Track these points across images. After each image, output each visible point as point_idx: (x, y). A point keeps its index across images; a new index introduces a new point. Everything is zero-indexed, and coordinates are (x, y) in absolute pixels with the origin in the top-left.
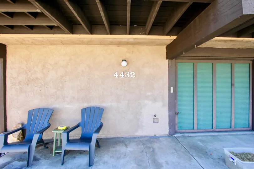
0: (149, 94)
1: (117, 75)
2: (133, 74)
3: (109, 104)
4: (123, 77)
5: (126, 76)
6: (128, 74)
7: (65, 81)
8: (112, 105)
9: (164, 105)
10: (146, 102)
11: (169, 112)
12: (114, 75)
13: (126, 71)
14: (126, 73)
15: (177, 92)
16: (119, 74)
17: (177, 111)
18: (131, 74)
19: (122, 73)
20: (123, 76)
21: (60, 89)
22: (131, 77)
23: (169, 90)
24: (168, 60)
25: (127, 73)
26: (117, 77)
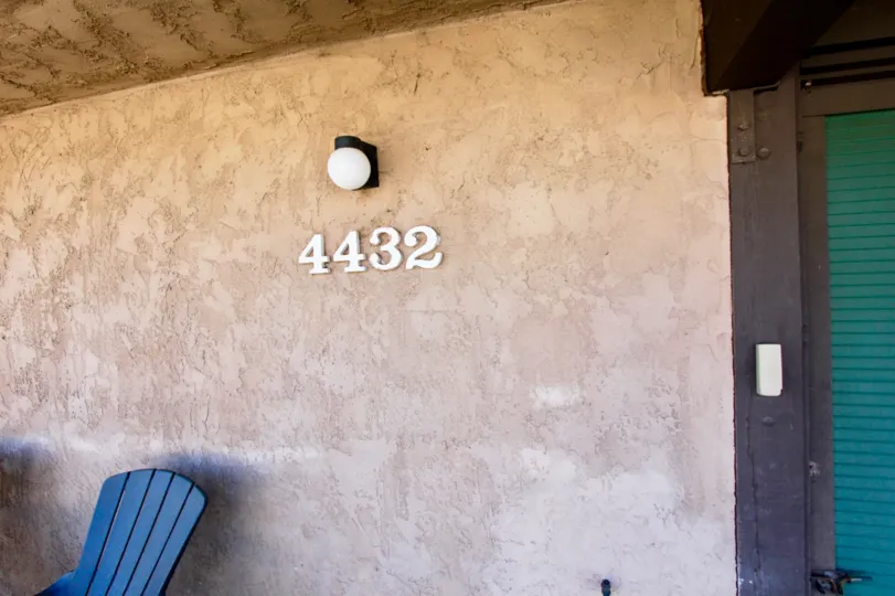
0: (554, 396)
1: (319, 259)
2: (421, 239)
3: (280, 453)
4: (355, 267)
5: (374, 259)
6: (390, 247)
7: (69, 306)
8: (295, 462)
9: (689, 506)
10: (533, 458)
11: (741, 573)
12: (303, 259)
13: (376, 223)
14: (374, 240)
15: (826, 386)
16: (330, 246)
17: (826, 562)
18: (410, 240)
19: (352, 239)
20: (354, 257)
21: (48, 345)
22: (411, 263)
23: (746, 371)
24: (718, 103)
25: (383, 238)
26: (318, 269)
